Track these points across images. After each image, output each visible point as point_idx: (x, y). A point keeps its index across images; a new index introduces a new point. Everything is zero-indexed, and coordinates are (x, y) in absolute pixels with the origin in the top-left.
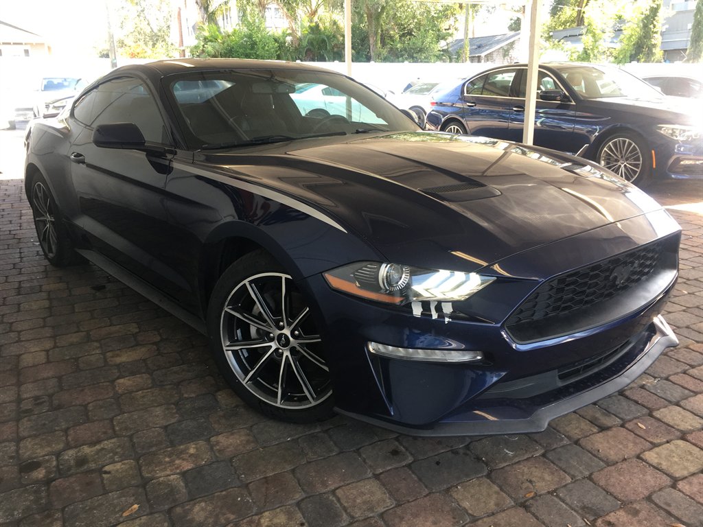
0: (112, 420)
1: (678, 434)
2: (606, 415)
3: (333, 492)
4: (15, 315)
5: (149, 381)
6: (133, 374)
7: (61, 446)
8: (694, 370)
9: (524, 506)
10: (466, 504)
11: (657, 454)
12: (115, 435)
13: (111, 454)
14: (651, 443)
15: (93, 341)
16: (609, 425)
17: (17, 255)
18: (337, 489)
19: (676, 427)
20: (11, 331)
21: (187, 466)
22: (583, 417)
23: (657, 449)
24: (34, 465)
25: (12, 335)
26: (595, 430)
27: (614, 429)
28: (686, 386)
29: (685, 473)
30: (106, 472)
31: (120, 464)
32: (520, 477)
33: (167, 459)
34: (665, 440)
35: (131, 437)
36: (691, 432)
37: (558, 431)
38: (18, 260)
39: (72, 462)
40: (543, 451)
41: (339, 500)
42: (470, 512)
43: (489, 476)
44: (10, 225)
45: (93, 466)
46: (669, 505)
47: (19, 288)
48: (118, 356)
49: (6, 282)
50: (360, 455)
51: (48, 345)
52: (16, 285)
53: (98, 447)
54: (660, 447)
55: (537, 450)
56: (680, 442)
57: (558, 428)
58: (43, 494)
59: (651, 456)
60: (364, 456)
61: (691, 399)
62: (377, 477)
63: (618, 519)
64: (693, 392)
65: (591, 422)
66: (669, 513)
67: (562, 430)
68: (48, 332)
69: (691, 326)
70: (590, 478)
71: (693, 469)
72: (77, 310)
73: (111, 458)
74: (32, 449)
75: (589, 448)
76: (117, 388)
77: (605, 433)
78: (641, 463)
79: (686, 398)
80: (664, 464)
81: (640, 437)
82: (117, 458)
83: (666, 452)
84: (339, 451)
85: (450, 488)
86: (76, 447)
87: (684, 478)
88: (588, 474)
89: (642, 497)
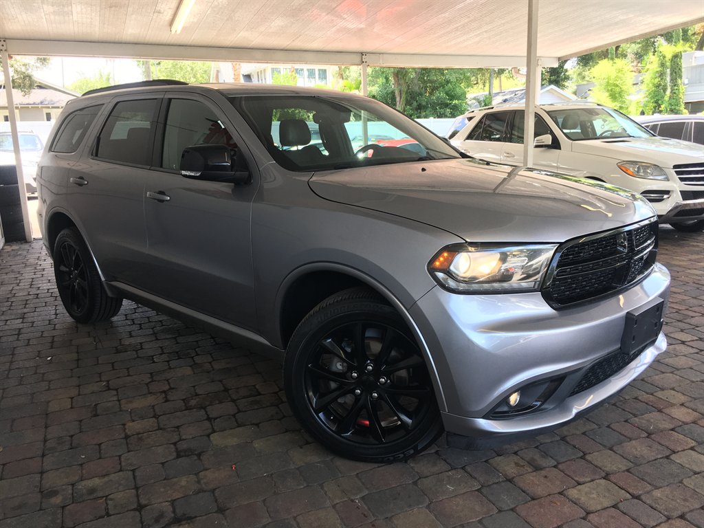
0: (120, 456)
1: (603, 474)
2: (544, 457)
3: (295, 518)
5: (156, 424)
6: (142, 418)
7: (77, 478)
8: (635, 419)
11: (579, 490)
12: (121, 469)
13: (117, 485)
14: (577, 481)
15: (112, 390)
16: (544, 465)
17: (53, 312)
18: (299, 515)
19: (603, 468)
20: (43, 381)
21: (177, 495)
22: (522, 459)
23: (580, 487)
24: (54, 493)
25: (43, 383)
26: (530, 470)
27: (547, 469)
28: (623, 432)
29: (599, 507)
30: (111, 499)
31: (123, 493)
32: (455, 508)
33: (162, 490)
34: (589, 479)
35: (133, 471)
36: (615, 473)
37: (497, 470)
38: (53, 317)
39: (84, 491)
40: (479, 487)
41: (298, 524)
43: (428, 507)
44: (49, 284)
45: (101, 494)
47: (53, 342)
48: (131, 402)
49: (42, 336)
50: (322, 488)
51: (74, 392)
52: (50, 340)
53: (106, 479)
54: (583, 485)
55: (474, 485)
56: (603, 482)
57: (498, 468)
58: (59, 516)
59: (573, 493)
60: (325, 489)
61: (625, 444)
62: (334, 506)
64: (628, 438)
65: (529, 463)
67: (501, 470)
68: (74, 381)
69: (645, 379)
70: (514, 509)
71: (606, 504)
72: (100, 362)
73: (116, 488)
74: (53, 479)
75: (521, 485)
76: (127, 431)
77: (539, 472)
78: (562, 498)
79: (620, 443)
80: (583, 499)
81: (568, 476)
82: (121, 488)
83: (587, 489)
84: (305, 485)
85: (393, 516)
86: (88, 479)
87: (596, 512)
88: (513, 506)
89: (555, 526)
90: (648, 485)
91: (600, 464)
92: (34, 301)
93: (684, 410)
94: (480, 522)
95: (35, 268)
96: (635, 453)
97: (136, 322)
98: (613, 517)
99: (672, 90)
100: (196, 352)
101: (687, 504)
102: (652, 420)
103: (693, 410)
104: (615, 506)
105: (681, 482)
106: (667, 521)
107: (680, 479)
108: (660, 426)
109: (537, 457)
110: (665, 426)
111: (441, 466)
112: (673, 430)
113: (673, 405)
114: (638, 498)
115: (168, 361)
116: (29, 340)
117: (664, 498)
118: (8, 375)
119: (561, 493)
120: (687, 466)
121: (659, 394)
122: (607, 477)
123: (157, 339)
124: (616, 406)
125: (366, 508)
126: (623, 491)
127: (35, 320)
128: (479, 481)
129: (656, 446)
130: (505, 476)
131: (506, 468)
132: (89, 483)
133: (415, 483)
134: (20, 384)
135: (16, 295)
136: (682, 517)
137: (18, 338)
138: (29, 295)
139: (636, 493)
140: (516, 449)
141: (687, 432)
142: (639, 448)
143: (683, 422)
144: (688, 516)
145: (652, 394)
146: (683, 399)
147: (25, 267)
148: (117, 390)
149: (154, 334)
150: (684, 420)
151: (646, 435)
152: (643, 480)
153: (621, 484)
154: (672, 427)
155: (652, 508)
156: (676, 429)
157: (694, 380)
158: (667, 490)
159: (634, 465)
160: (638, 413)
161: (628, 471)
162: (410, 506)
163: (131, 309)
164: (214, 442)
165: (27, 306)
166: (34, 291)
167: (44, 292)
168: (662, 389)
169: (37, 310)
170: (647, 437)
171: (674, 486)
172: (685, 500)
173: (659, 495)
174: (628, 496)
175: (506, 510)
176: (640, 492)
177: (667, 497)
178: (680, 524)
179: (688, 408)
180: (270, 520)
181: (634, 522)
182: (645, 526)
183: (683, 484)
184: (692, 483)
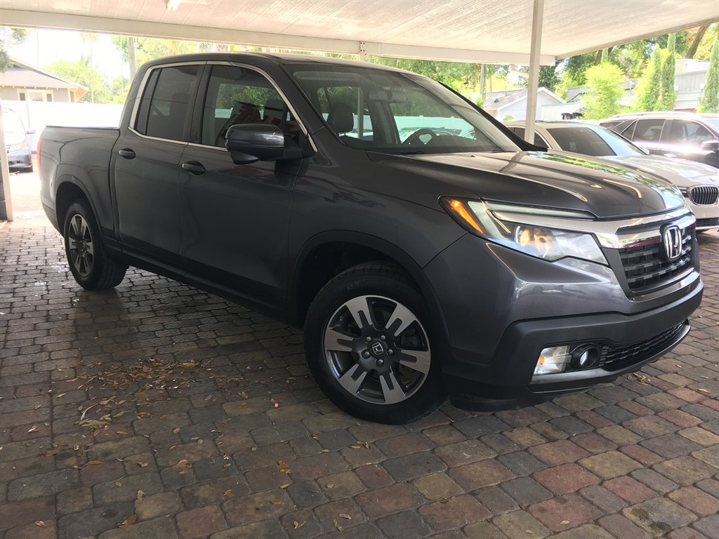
0: (131, 423)
1: (616, 447)
2: (556, 430)
3: (316, 480)
4: (45, 338)
8: (642, 398)
9: (473, 494)
10: (425, 492)
11: (593, 460)
12: (136, 435)
13: (131, 449)
14: (590, 452)
16: (557, 437)
17: (44, 288)
18: (319, 478)
19: (614, 441)
20: (43, 351)
21: (195, 458)
22: (536, 431)
23: (593, 457)
24: (67, 455)
25: (43, 354)
26: (544, 441)
27: (561, 441)
28: (631, 410)
29: (613, 475)
30: (127, 461)
31: (139, 456)
32: (473, 473)
33: (179, 453)
34: (602, 451)
36: (626, 445)
37: (512, 441)
38: (45, 292)
39: (99, 453)
40: (496, 455)
41: (320, 485)
42: (427, 497)
43: (447, 472)
44: (37, 261)
46: (593, 497)
47: (48, 315)
49: (36, 310)
50: (341, 454)
51: (76, 363)
52: (45, 314)
53: (120, 443)
54: (597, 456)
55: (491, 454)
56: (616, 453)
57: (512, 439)
58: (76, 476)
59: (587, 462)
60: (344, 455)
61: (634, 420)
62: (354, 470)
63: (548, 506)
64: (636, 415)
65: (541, 435)
66: (592, 503)
67: (515, 440)
68: (75, 353)
70: (531, 476)
71: (620, 473)
72: (101, 335)
73: (132, 451)
74: (64, 443)
75: (536, 454)
77: (552, 443)
78: (577, 467)
79: (629, 419)
80: (597, 468)
81: (582, 448)
82: (136, 451)
83: (600, 459)
84: (323, 451)
85: (414, 480)
86: (101, 442)
87: (611, 479)
88: (531, 473)
89: (572, 491)
90: (659, 457)
91: (611, 437)
93: (687, 391)
94: (499, 486)
95: (20, 246)
96: (644, 428)
97: (133, 299)
98: (627, 484)
101: (697, 473)
102: (658, 400)
103: (696, 392)
104: (629, 475)
105: (690, 454)
106: (680, 488)
107: (689, 452)
108: (666, 405)
109: (550, 430)
110: (671, 405)
111: (456, 436)
112: (679, 409)
113: (677, 387)
114: (651, 467)
115: (171, 337)
116: (23, 313)
117: (675, 468)
118: (5, 345)
119: (576, 462)
120: (694, 441)
121: (664, 377)
122: (618, 450)
123: (157, 316)
124: (622, 386)
125: (386, 472)
126: (635, 462)
127: (26, 294)
128: (495, 450)
129: (663, 422)
130: (520, 446)
131: (520, 439)
132: (102, 447)
133: (433, 451)
134: (19, 354)
135: (3, 271)
136: (695, 485)
137: (11, 311)
138: (17, 271)
139: (649, 463)
140: (529, 422)
141: (692, 411)
142: (646, 424)
143: (688, 402)
144: (698, 484)
145: (656, 377)
146: (686, 382)
147: (9, 245)
148: (121, 362)
149: (153, 311)
150: (690, 401)
151: (654, 413)
152: (653, 452)
153: (633, 455)
154: (677, 406)
155: (664, 476)
156: (682, 408)
157: (695, 365)
158: (677, 462)
159: (644, 440)
160: (643, 393)
161: (638, 444)
162: (429, 471)
163: (126, 288)
164: (228, 411)
165: (16, 281)
166: (22, 268)
168: (666, 372)
170: (655, 414)
171: (684, 458)
172: (695, 470)
173: (670, 465)
174: (640, 466)
175: (523, 476)
176: (652, 463)
177: (678, 467)
178: (693, 491)
179: (691, 389)
180: (291, 482)
181: (648, 489)
182: (659, 492)
183: (692, 456)
184: (700, 455)
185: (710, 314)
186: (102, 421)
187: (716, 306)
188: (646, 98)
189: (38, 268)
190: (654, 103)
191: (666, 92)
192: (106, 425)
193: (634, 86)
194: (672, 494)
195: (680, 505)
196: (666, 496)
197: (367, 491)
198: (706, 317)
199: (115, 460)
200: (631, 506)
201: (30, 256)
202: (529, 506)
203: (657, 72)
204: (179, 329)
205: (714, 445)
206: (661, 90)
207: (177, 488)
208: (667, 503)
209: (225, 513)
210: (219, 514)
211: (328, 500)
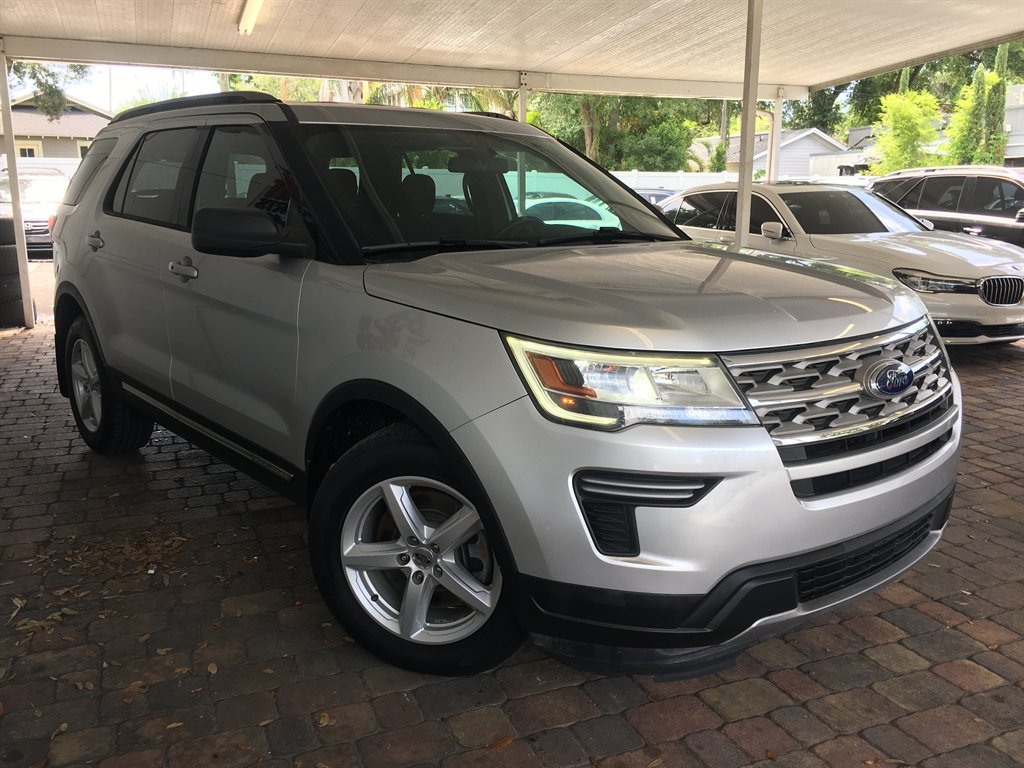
0: (88, 624)
1: (764, 671)
3: (313, 715)
4: (15, 499)
9: (529, 739)
10: (461, 735)
11: (722, 692)
12: (87, 641)
13: (75, 662)
14: (722, 679)
15: (97, 532)
17: (41, 426)
18: (317, 712)
19: (764, 663)
20: (4, 519)
21: (157, 679)
23: (724, 687)
29: (744, 715)
30: (63, 681)
31: (81, 673)
32: (540, 708)
33: (136, 671)
34: (741, 677)
36: (779, 670)
39: (28, 668)
40: (583, 681)
42: (461, 742)
43: (503, 706)
46: (700, 747)
47: (31, 466)
50: (361, 676)
51: (45, 535)
52: (28, 463)
54: (730, 685)
55: (575, 680)
56: (760, 682)
59: (711, 696)
60: (366, 678)
62: (371, 701)
63: (631, 760)
66: (697, 757)
68: (48, 520)
70: (623, 714)
71: (756, 711)
73: (73, 666)
78: (696, 701)
80: (724, 704)
82: (80, 666)
83: (733, 691)
84: (339, 671)
85: (451, 716)
86: (38, 653)
87: (737, 721)
88: (624, 709)
89: (675, 738)
90: (822, 688)
91: (760, 657)
92: (18, 409)
93: (901, 589)
94: (571, 727)
96: (816, 644)
98: (759, 730)
99: (988, 139)
100: (229, 486)
101: (870, 715)
103: (915, 590)
104: (768, 715)
105: (870, 687)
106: (836, 738)
107: (870, 682)
110: (870, 609)
112: (879, 615)
114: (804, 705)
115: (187, 499)
117: (840, 706)
119: (697, 695)
120: (885, 665)
122: (765, 676)
123: (178, 467)
125: (416, 705)
126: (784, 695)
127: (13, 434)
129: (847, 635)
132: (37, 658)
136: (860, 734)
138: (12, 401)
139: (802, 698)
141: (898, 618)
142: (822, 638)
143: (896, 605)
144: (866, 734)
150: (898, 602)
151: (836, 621)
152: (816, 681)
153: (784, 685)
154: (879, 611)
155: (819, 718)
156: (884, 615)
158: (847, 697)
159: (810, 661)
161: (799, 668)
162: (479, 703)
164: (225, 610)
165: (6, 416)
166: (20, 396)
167: (33, 396)
169: (20, 422)
170: (837, 624)
171: (859, 691)
172: (869, 711)
173: (833, 702)
174: (790, 702)
175: (611, 713)
176: (807, 698)
177: (844, 705)
178: (857, 742)
179: (908, 586)
180: (277, 716)
181: (788, 737)
182: (802, 743)
183: (872, 689)
184: (886, 688)
185: (978, 470)
186: (48, 621)
187: (992, 458)
188: (962, 143)
189: (42, 396)
190: (974, 149)
191: (991, 133)
192: (52, 626)
193: (946, 124)
194: (820, 746)
195: (827, 763)
196: (811, 749)
197: (380, 733)
198: (971, 474)
199: (47, 678)
200: (752, 763)
201: (37, 379)
202: (603, 759)
203: (979, 104)
204: (202, 487)
205: (913, 672)
206: (984, 131)
207: (116, 722)
208: (809, 760)
209: (167, 761)
210: (160, 762)
211: (320, 745)
